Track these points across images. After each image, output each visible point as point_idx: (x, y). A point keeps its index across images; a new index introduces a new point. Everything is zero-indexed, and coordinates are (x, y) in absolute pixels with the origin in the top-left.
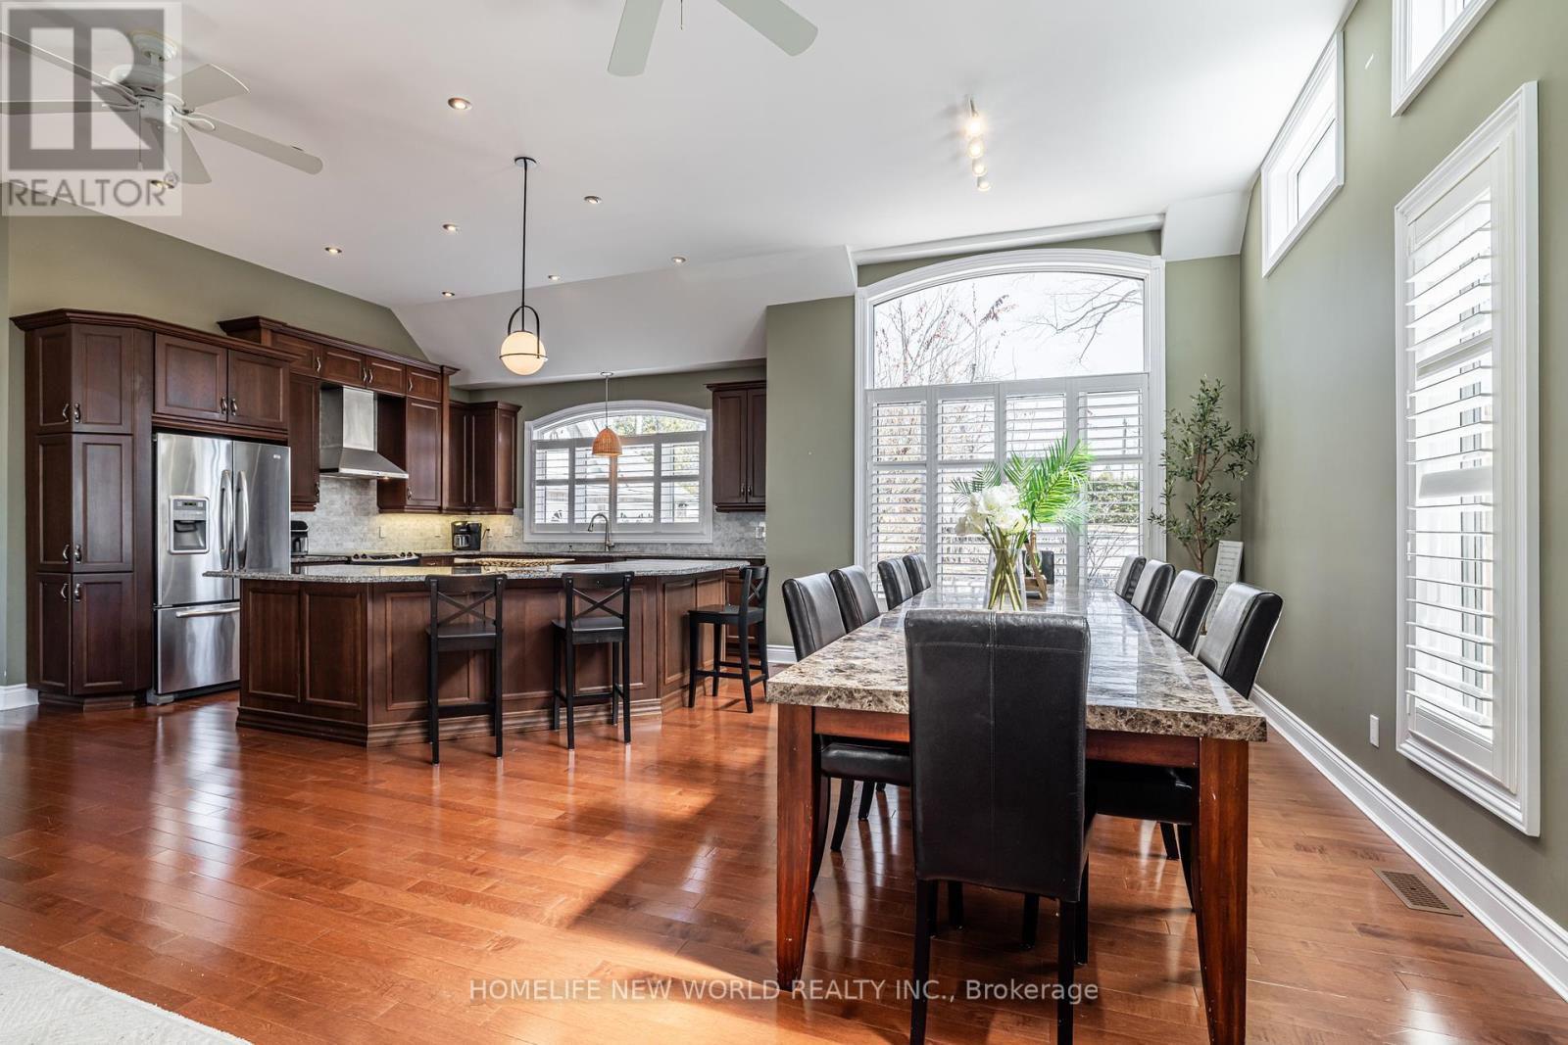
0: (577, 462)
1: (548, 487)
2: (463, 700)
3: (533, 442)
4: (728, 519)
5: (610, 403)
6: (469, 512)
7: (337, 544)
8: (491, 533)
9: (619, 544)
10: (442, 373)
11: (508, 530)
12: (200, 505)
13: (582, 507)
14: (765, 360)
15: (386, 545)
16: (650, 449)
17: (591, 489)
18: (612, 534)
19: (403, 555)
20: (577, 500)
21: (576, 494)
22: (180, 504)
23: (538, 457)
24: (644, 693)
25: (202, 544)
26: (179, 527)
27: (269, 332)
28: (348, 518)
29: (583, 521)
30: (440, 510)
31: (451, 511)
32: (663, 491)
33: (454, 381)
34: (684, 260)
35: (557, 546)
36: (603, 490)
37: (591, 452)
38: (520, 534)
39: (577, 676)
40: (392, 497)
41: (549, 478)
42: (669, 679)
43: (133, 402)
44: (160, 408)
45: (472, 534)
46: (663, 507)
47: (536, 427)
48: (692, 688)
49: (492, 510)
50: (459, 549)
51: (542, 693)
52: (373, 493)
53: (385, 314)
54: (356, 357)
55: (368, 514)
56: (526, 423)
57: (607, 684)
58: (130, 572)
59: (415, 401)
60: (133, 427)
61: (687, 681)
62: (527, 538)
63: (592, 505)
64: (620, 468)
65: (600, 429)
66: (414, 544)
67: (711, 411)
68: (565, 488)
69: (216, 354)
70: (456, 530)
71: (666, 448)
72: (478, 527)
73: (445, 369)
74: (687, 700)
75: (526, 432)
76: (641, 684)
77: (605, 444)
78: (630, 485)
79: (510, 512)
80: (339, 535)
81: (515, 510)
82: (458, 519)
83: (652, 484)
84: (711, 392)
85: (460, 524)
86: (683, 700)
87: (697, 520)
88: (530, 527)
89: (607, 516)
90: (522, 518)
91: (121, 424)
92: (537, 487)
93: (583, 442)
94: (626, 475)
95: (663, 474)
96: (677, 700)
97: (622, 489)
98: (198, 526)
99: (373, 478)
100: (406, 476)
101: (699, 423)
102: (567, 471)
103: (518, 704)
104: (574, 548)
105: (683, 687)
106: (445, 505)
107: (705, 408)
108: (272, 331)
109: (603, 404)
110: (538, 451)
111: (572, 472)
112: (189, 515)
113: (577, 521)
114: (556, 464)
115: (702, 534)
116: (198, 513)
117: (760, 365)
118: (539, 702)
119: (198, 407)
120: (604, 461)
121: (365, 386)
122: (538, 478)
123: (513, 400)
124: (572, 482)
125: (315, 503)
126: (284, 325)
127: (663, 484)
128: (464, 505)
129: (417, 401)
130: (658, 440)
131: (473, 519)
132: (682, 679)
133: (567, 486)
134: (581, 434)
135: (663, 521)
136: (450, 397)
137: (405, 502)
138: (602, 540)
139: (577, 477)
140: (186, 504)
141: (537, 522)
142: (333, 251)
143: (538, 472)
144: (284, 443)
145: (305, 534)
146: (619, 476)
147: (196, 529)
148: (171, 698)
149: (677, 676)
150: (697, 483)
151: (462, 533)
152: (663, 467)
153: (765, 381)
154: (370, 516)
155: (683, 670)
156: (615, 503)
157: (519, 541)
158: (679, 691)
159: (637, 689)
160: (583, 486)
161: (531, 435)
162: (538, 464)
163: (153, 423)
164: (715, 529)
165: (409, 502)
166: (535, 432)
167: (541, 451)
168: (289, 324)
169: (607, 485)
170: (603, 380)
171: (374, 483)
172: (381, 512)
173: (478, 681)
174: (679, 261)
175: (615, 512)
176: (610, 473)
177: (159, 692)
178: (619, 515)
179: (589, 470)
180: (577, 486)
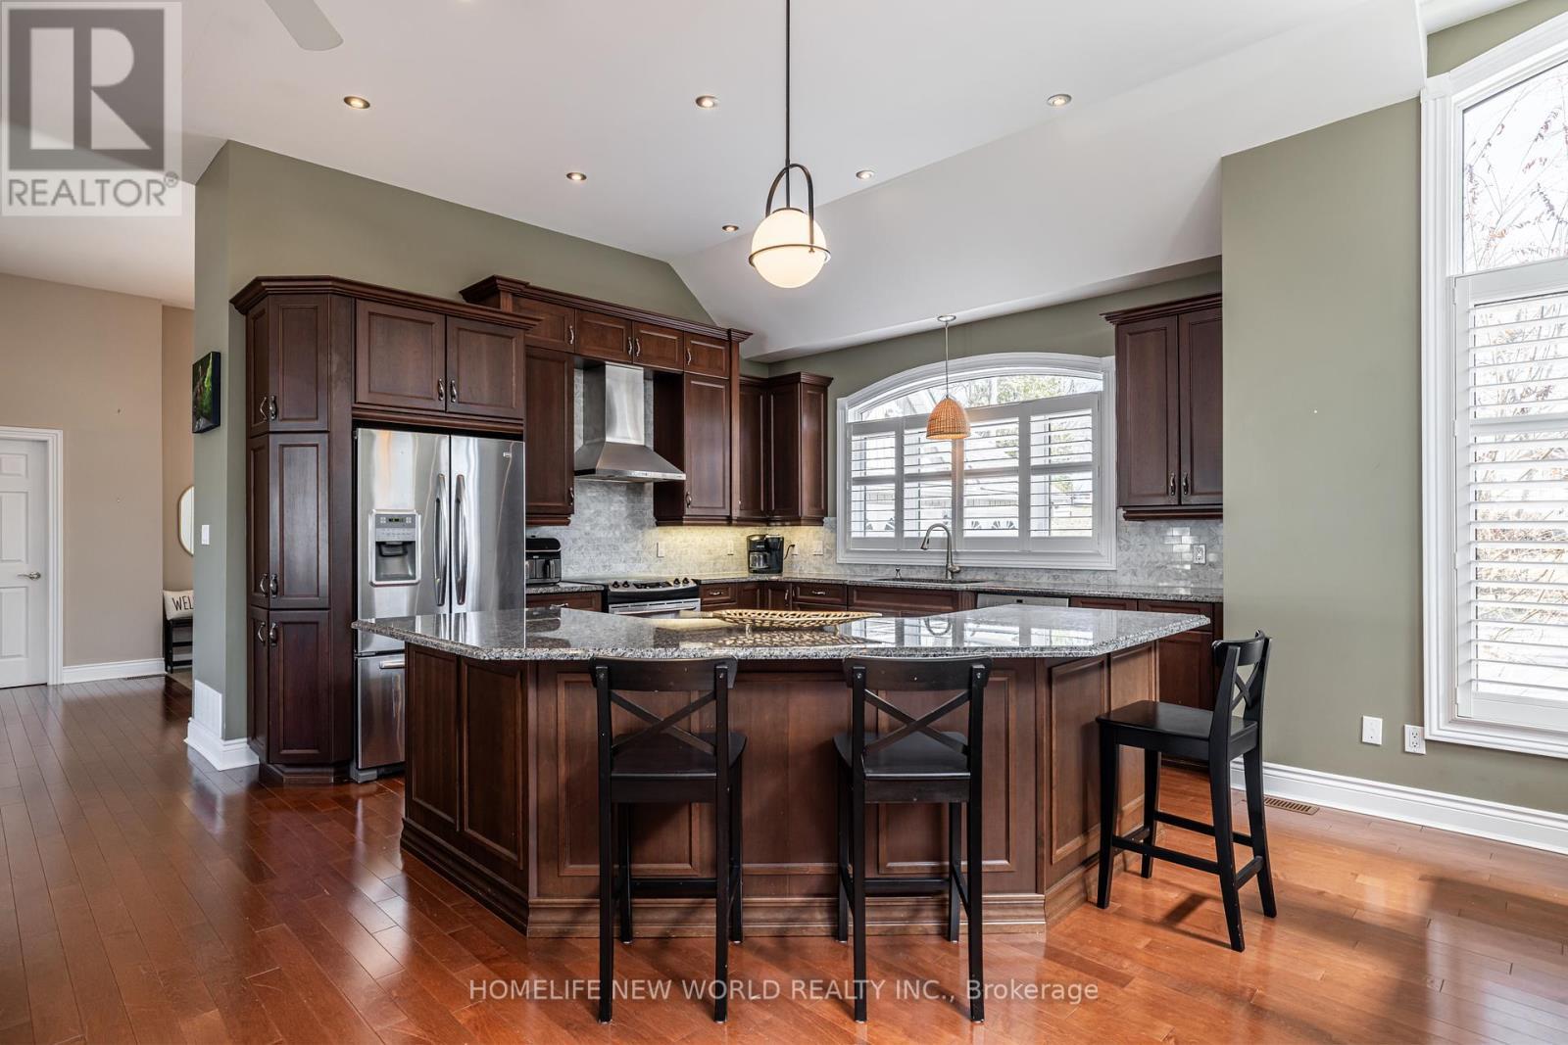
0: (907, 450)
1: (869, 487)
2: (681, 868)
3: (847, 425)
4: (1143, 532)
5: (952, 363)
6: (768, 522)
7: (605, 567)
8: (796, 551)
9: (966, 568)
10: (730, 340)
11: (817, 547)
12: (408, 521)
13: (913, 514)
14: (1220, 257)
15: (665, 566)
16: (1012, 426)
17: (928, 489)
18: (957, 553)
19: (677, 581)
20: (907, 504)
21: (906, 496)
22: (383, 521)
23: (854, 445)
24: (1007, 882)
25: (410, 573)
26: (385, 551)
27: (510, 296)
28: (617, 533)
29: (915, 534)
30: (729, 521)
31: (743, 522)
32: (1034, 488)
33: (746, 350)
34: (1068, 97)
35: (880, 568)
36: (944, 489)
37: (925, 434)
38: (831, 551)
39: (883, 838)
40: (670, 506)
41: (870, 474)
42: (1059, 852)
43: (329, 391)
44: (363, 396)
45: (771, 552)
46: (1034, 512)
47: (852, 405)
48: (1104, 861)
49: (796, 521)
50: (755, 572)
51: (817, 867)
52: (648, 500)
53: (662, 270)
54: (620, 324)
55: (641, 527)
56: (838, 400)
57: (938, 858)
58: (326, 609)
59: (697, 378)
60: (329, 423)
61: (1094, 846)
62: (842, 558)
63: (928, 514)
64: (968, 456)
65: (938, 400)
66: (700, 564)
67: (1113, 358)
68: (890, 489)
69: (432, 324)
70: (752, 546)
71: (1037, 424)
72: (780, 541)
73: (733, 334)
74: (1094, 888)
75: (839, 412)
76: (1005, 862)
77: (946, 423)
78: (981, 480)
79: (818, 521)
80: (605, 554)
81: (825, 519)
82: (754, 532)
83: (1017, 479)
84: (1113, 328)
85: (756, 538)
86: (1085, 890)
87: (1089, 534)
88: (845, 543)
89: (949, 526)
90: (834, 529)
91: (317, 418)
92: (854, 488)
93: (914, 422)
94: (976, 466)
95: (1034, 462)
96: (1076, 889)
97: (971, 487)
98: (408, 548)
99: (649, 480)
100: (683, 477)
101: (1094, 379)
102: (892, 463)
103: (777, 882)
104: (903, 574)
105: (1086, 863)
106: (736, 514)
107: (1101, 355)
108: (514, 295)
109: (942, 364)
110: (854, 438)
111: (900, 465)
112: (395, 535)
113: (907, 534)
114: (877, 455)
115: (1098, 555)
116: (406, 531)
117: (1211, 268)
118: (814, 884)
119: (410, 394)
120: (945, 445)
121: (630, 361)
122: (854, 475)
123: (822, 370)
124: (900, 479)
125: (569, 514)
126: (526, 285)
127: (1034, 478)
128: (762, 513)
129: (698, 379)
130: (1023, 411)
131: (774, 532)
132: (1085, 846)
133: (893, 485)
134: (914, 410)
135: (1033, 534)
136: (742, 371)
137: (683, 511)
138: (941, 561)
139: (907, 471)
140: (390, 520)
141: (854, 535)
142: (577, 178)
143: (855, 466)
144: (518, 437)
145: (557, 555)
146: (966, 467)
147: (405, 553)
148: (373, 774)
149: (1073, 845)
150: (1089, 475)
151: (759, 551)
152: (1034, 451)
153: (1220, 294)
154: (646, 529)
155: (1085, 831)
156: (961, 509)
157: (831, 561)
158: (1079, 872)
159: (997, 872)
160: (916, 484)
161: (845, 416)
162: (854, 456)
163: (353, 416)
164: (1119, 548)
165: (688, 511)
166: (849, 411)
167: (858, 437)
168: (531, 284)
169: (950, 483)
170: (942, 330)
171: (650, 487)
172: (658, 525)
173: (706, 834)
174: (1059, 102)
175: (961, 520)
176: (954, 464)
177: (360, 767)
178: (967, 524)
179: (925, 460)
180: (906, 485)
